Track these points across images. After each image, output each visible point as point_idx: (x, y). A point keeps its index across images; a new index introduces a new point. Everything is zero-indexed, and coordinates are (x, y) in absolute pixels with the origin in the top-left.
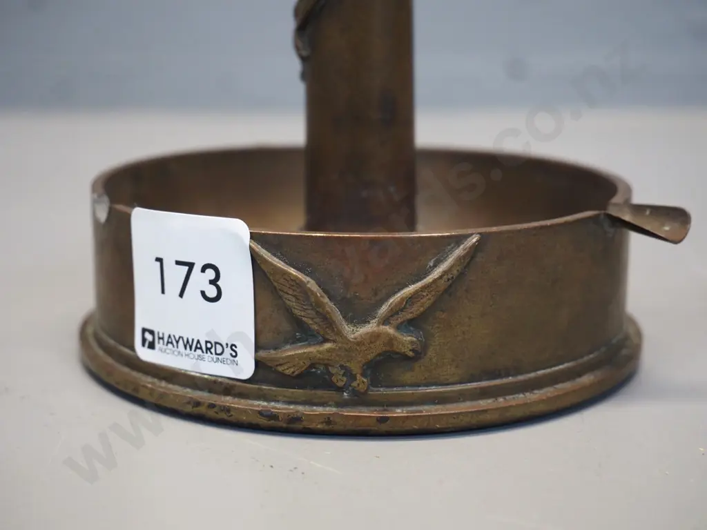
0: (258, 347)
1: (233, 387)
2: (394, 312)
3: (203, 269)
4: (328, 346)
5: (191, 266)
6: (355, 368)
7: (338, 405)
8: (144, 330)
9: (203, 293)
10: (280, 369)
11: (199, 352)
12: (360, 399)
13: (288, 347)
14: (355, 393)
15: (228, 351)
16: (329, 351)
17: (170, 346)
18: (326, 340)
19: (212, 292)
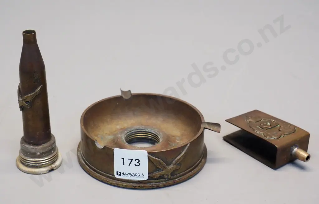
0: (148, 174)
1: (142, 182)
2: (176, 162)
3: (135, 160)
4: (164, 171)
5: (132, 160)
6: (169, 174)
7: (165, 181)
8: (117, 172)
9: (135, 165)
10: (154, 177)
11: (134, 176)
12: (169, 179)
13: (155, 173)
14: (168, 178)
15: (141, 175)
16: (164, 172)
17: (126, 175)
18: (163, 170)
19: (138, 164)
